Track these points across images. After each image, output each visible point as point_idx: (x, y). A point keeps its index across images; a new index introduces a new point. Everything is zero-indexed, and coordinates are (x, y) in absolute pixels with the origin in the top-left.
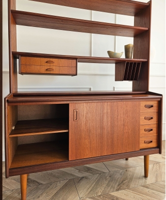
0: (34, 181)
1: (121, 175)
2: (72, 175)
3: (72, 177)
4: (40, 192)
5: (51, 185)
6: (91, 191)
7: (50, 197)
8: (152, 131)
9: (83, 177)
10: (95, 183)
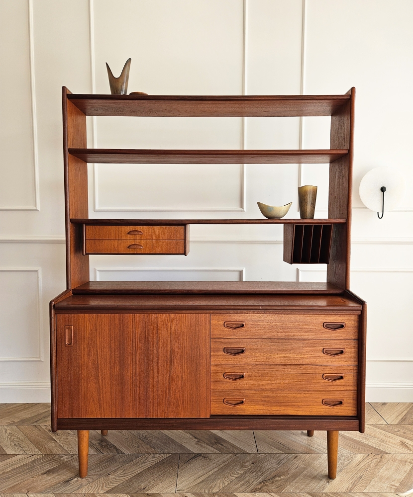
0: (111, 447)
1: (279, 463)
2: (181, 446)
3: (179, 451)
4: (114, 466)
5: (136, 457)
6: (202, 482)
7: (128, 478)
8: (340, 381)
9: (199, 455)
10: (216, 470)
